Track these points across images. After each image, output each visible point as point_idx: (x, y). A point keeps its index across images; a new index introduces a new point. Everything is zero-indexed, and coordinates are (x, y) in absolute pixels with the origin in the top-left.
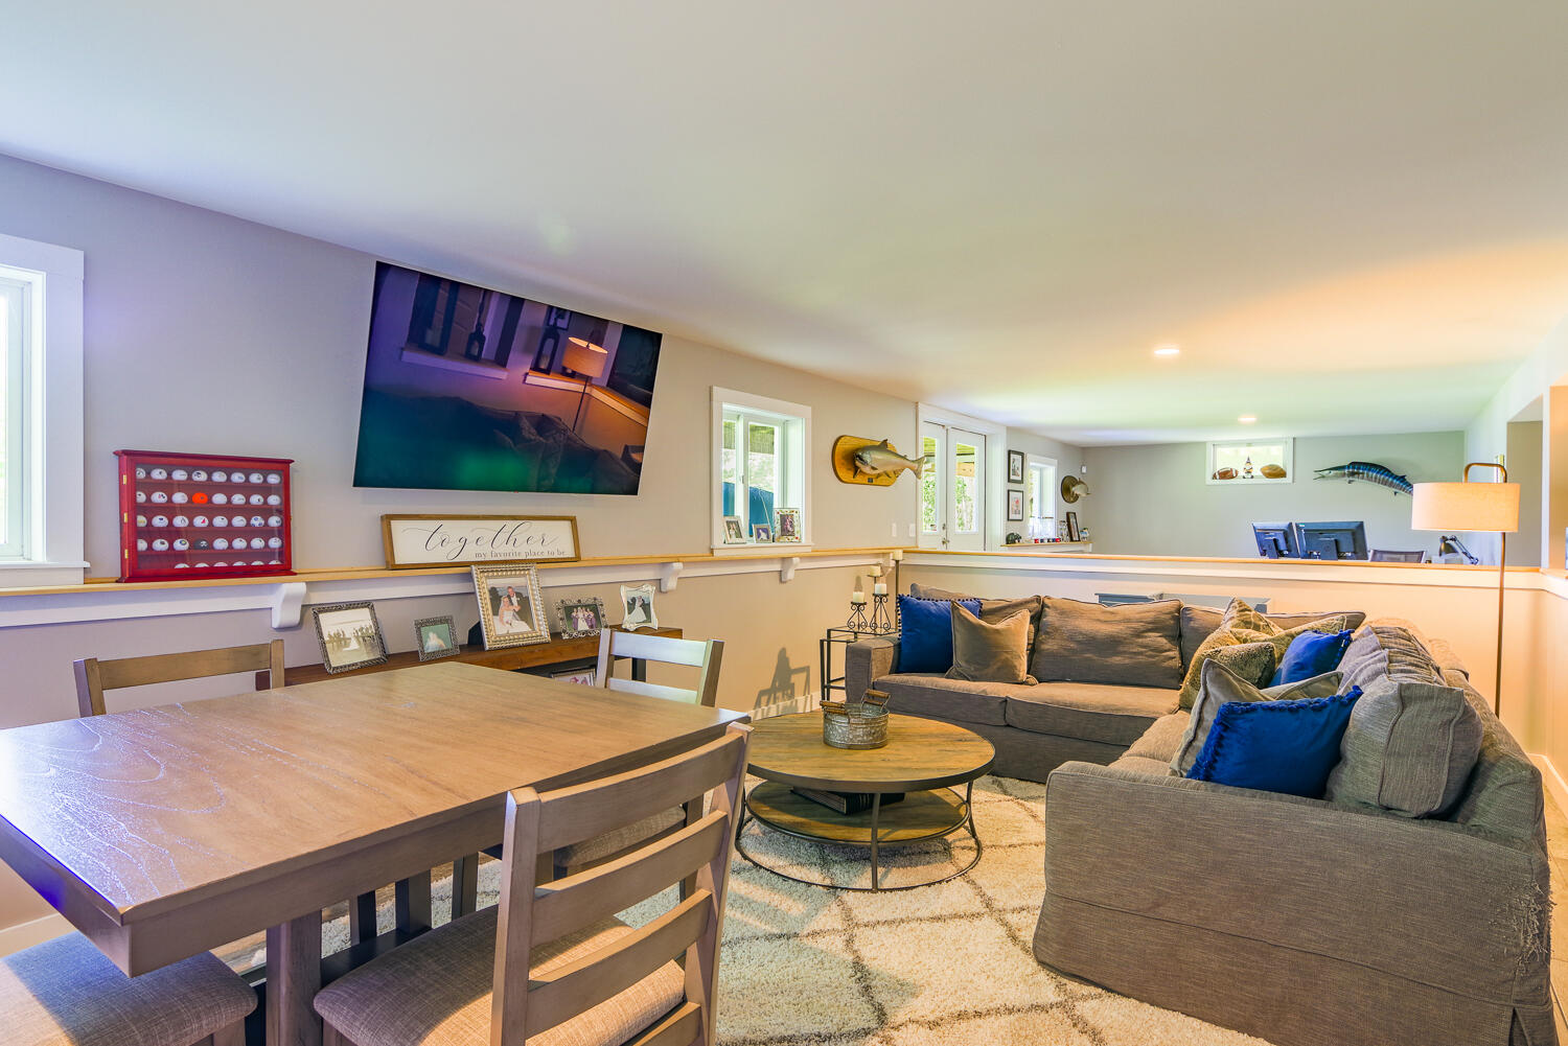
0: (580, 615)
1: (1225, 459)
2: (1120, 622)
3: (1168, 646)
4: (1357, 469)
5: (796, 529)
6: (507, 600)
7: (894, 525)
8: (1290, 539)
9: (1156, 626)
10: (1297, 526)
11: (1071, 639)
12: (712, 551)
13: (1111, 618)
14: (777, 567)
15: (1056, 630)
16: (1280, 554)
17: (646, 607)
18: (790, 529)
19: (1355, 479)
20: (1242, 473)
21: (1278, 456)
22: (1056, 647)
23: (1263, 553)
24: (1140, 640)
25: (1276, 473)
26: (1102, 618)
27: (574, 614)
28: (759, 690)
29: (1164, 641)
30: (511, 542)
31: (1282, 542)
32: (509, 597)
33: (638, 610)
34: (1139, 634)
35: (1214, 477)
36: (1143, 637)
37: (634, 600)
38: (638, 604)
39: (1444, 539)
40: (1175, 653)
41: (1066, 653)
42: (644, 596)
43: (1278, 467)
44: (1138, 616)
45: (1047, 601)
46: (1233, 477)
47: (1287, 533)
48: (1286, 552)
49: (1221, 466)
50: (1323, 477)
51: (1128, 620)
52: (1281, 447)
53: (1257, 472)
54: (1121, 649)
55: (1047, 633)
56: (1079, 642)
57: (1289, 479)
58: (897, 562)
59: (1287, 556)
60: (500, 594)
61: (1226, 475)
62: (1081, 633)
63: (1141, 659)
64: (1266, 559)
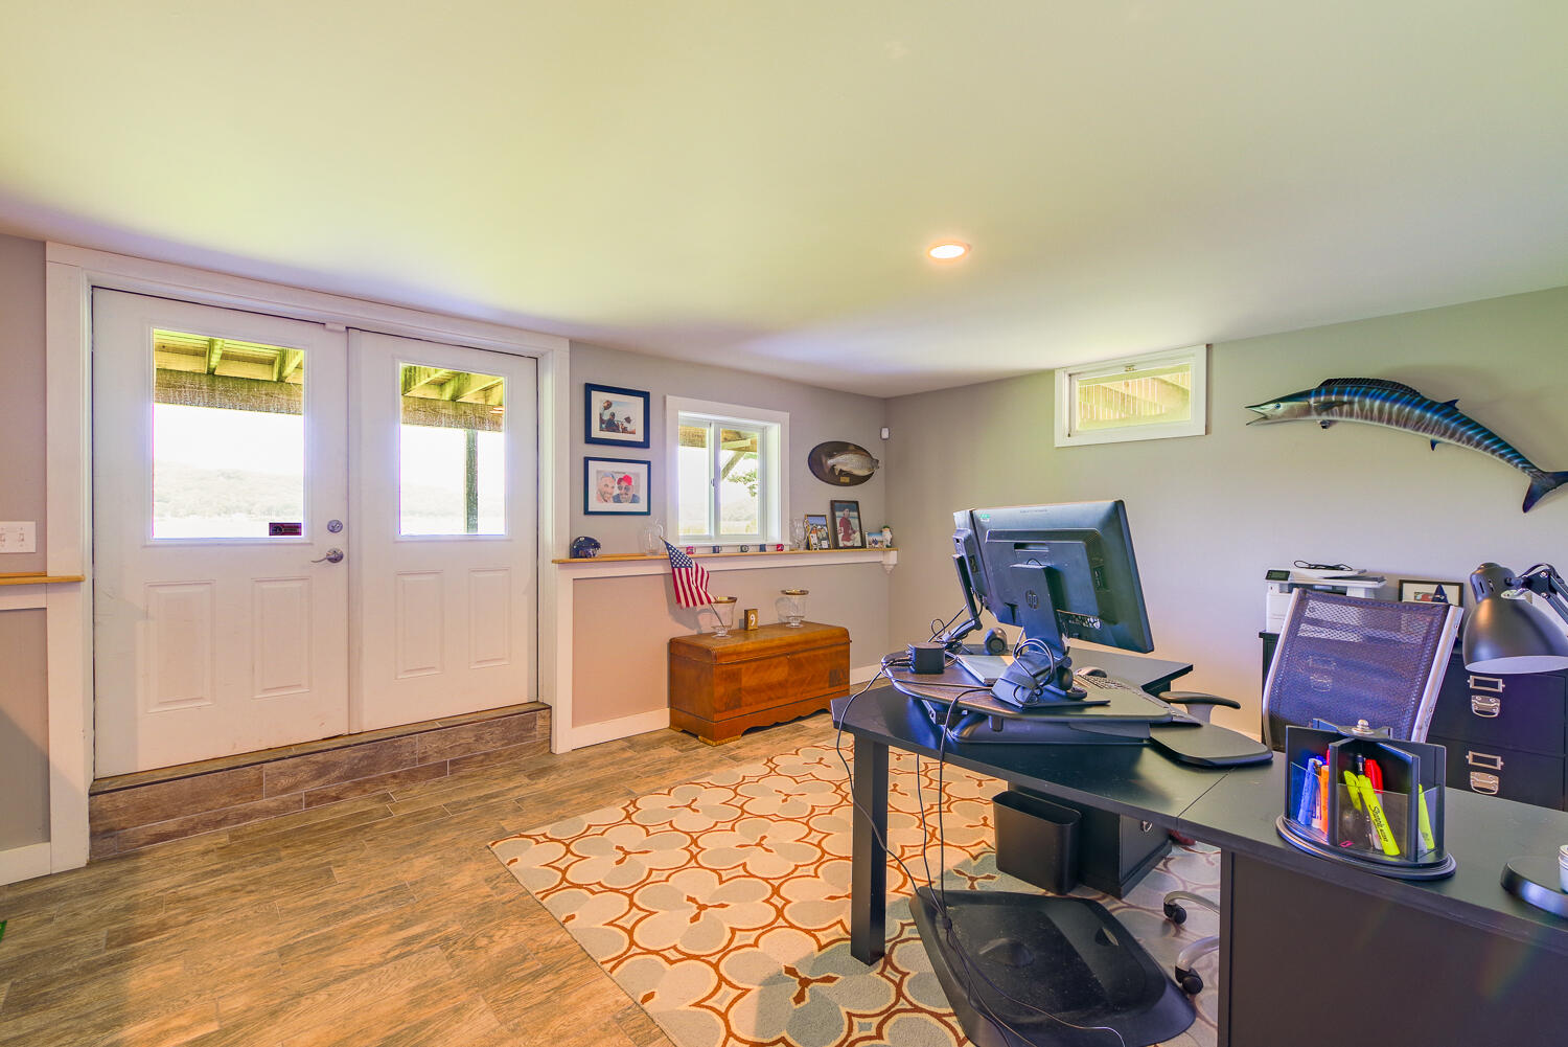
4: (1337, 395)
19: (1336, 418)
50: (1266, 417)
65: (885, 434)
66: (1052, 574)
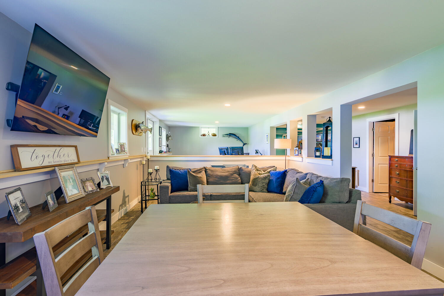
0: (88, 184)
1: (203, 131)
2: (227, 172)
3: (238, 177)
4: (230, 135)
5: (126, 149)
6: (69, 181)
7: (142, 148)
8: (228, 151)
9: (235, 172)
10: (230, 147)
11: (216, 177)
12: (108, 158)
13: (224, 171)
14: (123, 163)
15: (212, 175)
16: (225, 154)
17: (107, 179)
18: (124, 150)
19: (230, 137)
20: (207, 135)
21: (214, 131)
22: (213, 180)
23: (221, 154)
24: (232, 176)
25: (214, 135)
26: (222, 171)
27: (86, 184)
28: (119, 205)
29: (237, 176)
30: (59, 156)
31: (226, 151)
32: (69, 180)
33: (105, 181)
34: (232, 175)
35: (201, 136)
36: (233, 175)
37: (103, 177)
38: (104, 178)
39: (256, 150)
40: (239, 179)
41: (216, 181)
42: (106, 175)
43: (215, 134)
44: (231, 170)
45: (206, 168)
46: (205, 136)
47: (227, 149)
48: (227, 154)
49: (202, 133)
50: (224, 136)
51: (229, 172)
52: (215, 129)
53: (210, 135)
54: (229, 179)
55: (209, 176)
56: (219, 178)
57: (217, 137)
58: (148, 159)
59: (227, 155)
60: (66, 179)
61: (204, 135)
62: (219, 176)
63: (233, 181)
64: (222, 155)
65: (170, 133)
66: (224, 151)
